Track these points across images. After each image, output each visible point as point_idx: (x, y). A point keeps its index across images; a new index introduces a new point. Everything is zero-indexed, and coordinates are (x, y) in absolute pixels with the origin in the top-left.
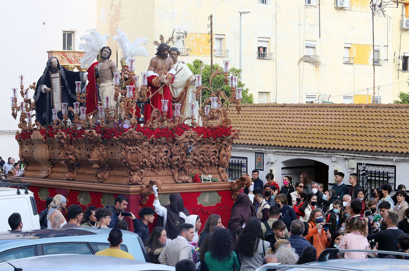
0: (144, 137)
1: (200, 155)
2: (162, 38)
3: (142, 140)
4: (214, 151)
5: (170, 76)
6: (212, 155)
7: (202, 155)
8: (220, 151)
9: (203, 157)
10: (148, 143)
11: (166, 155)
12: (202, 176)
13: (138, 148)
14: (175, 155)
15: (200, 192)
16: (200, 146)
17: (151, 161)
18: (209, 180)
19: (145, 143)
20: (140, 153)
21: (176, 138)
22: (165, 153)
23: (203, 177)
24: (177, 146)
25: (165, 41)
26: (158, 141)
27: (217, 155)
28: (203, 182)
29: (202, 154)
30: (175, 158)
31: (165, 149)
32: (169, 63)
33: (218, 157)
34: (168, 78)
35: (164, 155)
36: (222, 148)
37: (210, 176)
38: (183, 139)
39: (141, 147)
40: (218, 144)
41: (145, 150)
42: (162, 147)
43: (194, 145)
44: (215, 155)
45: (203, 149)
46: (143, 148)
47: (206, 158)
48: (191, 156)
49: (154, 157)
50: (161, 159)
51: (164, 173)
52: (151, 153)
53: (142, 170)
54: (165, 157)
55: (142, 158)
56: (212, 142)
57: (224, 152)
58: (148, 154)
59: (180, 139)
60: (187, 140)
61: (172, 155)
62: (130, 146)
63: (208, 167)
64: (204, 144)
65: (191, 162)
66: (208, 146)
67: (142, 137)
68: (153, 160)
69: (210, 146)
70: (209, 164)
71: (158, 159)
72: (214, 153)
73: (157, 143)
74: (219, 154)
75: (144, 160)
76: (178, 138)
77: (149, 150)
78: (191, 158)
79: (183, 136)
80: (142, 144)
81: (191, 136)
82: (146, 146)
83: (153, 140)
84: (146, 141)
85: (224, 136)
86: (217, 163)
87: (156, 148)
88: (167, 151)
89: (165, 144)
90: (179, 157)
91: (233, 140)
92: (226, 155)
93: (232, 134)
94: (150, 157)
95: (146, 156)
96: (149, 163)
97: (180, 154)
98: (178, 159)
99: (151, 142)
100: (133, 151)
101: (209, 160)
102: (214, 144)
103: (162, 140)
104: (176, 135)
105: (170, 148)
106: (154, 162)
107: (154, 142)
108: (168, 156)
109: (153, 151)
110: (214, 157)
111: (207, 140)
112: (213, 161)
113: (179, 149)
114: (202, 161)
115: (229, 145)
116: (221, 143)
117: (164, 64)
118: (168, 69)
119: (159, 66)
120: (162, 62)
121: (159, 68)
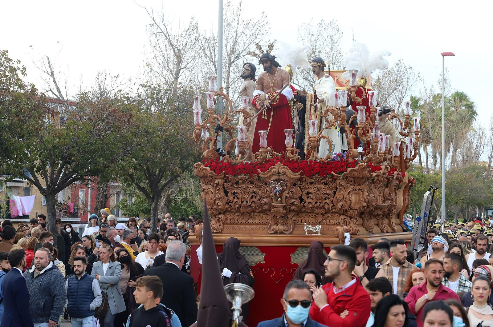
0: (211, 173)
1: (308, 198)
2: (259, 47)
3: (212, 177)
4: (325, 194)
5: (275, 95)
6: (325, 199)
7: (310, 198)
8: (335, 193)
9: (311, 201)
10: (220, 181)
11: (256, 197)
12: (306, 226)
13: (210, 187)
14: (264, 198)
15: (296, 248)
16: (306, 187)
17: (230, 204)
18: (317, 233)
19: (216, 181)
20: (212, 193)
21: (260, 175)
22: (253, 194)
23: (307, 228)
24: (266, 186)
25: (265, 49)
26: (239, 179)
27: (332, 199)
29: (310, 196)
30: (264, 201)
31: (252, 190)
32: (280, 78)
33: (332, 201)
34: (270, 98)
35: (252, 198)
36: (337, 189)
37: (318, 227)
38: (271, 176)
39: (213, 185)
40: (331, 185)
41: (218, 190)
42: (249, 186)
43: (281, 185)
44: (329, 199)
45: (310, 191)
46: (216, 187)
47: (316, 203)
48: (279, 199)
49: (236, 200)
50: (247, 202)
51: (258, 222)
52: (230, 194)
53: (220, 216)
54: (254, 199)
55: (215, 200)
56: (322, 181)
57: (339, 195)
58: (223, 194)
59: (265, 176)
60: (274, 178)
61: (261, 198)
62: (206, 184)
63: (322, 214)
64: (312, 183)
65: (284, 207)
66: (318, 186)
67: (209, 173)
68: (234, 203)
69: (322, 186)
70: (322, 211)
71: (242, 202)
72: (326, 196)
73: (240, 182)
74: (334, 197)
75: (217, 202)
76: (262, 174)
77: (228, 191)
78: (281, 202)
79: (268, 172)
80: (214, 183)
81: (279, 173)
82: (218, 185)
83: (228, 177)
84: (217, 178)
85: (332, 173)
86: (334, 210)
87: (240, 188)
88: (254, 192)
89: (252, 183)
90: (266, 200)
91: (354, 178)
92: (343, 199)
93: (349, 170)
94: (225, 200)
95: (218, 197)
96: (227, 207)
97: (269, 196)
98: (266, 203)
99: (226, 179)
100: (207, 191)
101: (322, 205)
102: (326, 184)
103: (244, 178)
104: (259, 172)
105: (259, 188)
106: (237, 206)
107: (230, 179)
108: (258, 198)
109: (233, 191)
110: (327, 201)
111: (313, 179)
112: (326, 206)
113: (268, 189)
114: (310, 206)
115: (351, 185)
116: (334, 183)
117: (272, 80)
118: (280, 86)
119: (265, 83)
120: (270, 78)
121: (266, 86)
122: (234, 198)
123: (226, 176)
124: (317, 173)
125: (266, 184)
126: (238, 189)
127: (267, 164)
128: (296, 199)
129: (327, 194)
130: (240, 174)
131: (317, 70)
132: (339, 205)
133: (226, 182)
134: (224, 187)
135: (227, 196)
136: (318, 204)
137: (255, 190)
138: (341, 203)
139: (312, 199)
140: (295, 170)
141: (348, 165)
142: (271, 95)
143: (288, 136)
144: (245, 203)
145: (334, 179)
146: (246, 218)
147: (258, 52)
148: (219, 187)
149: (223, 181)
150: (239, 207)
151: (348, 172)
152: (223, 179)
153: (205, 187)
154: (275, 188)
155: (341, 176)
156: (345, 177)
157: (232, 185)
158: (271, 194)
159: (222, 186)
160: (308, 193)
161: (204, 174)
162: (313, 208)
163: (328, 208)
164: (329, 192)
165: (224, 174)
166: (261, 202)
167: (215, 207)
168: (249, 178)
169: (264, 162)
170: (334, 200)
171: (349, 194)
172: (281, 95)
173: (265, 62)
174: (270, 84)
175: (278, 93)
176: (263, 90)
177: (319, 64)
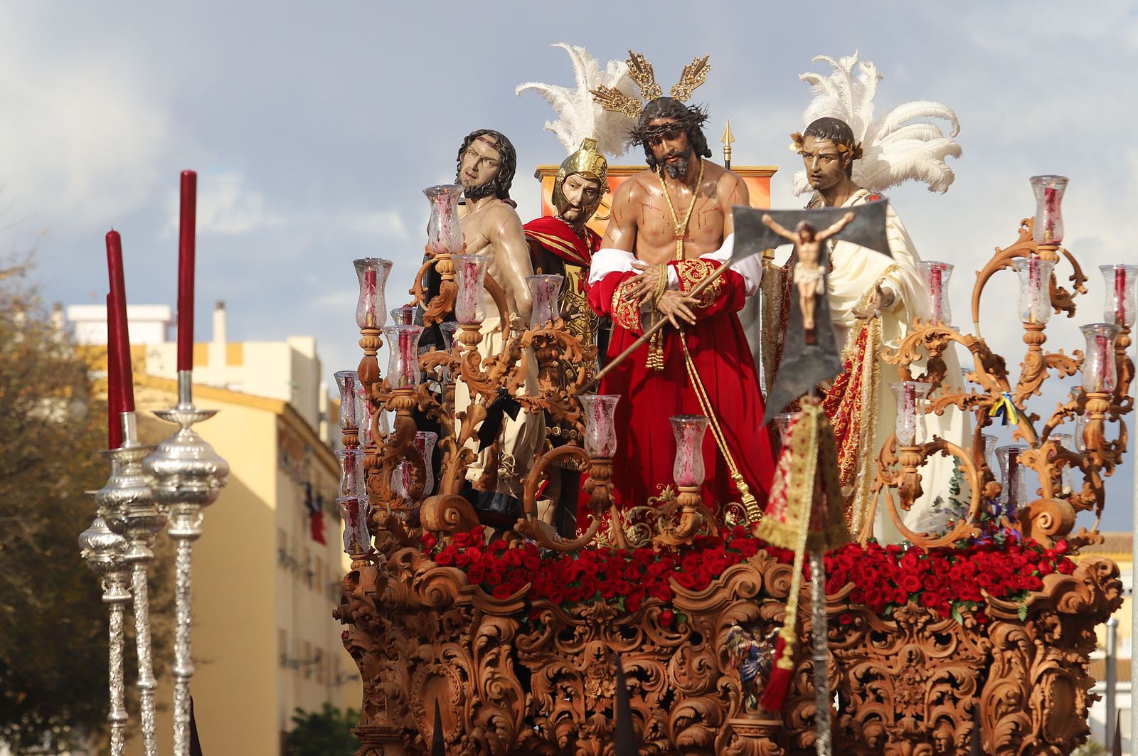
0: (472, 592)
1: (864, 696)
2: (641, 69)
3: (469, 607)
4: (941, 681)
5: (704, 271)
6: (939, 701)
7: (871, 697)
8: (982, 679)
9: (877, 708)
10: (502, 623)
11: (644, 694)
13: (453, 649)
14: (687, 696)
16: (860, 650)
17: (538, 721)
19: (487, 628)
22: (634, 681)
24: (697, 648)
26: (579, 617)
27: (967, 700)
29: (874, 691)
30: (685, 709)
32: (713, 204)
33: (972, 711)
34: (686, 284)
36: (990, 659)
38: (724, 605)
39: (470, 644)
40: (966, 644)
41: (489, 664)
42: (616, 647)
43: (774, 642)
44: (955, 701)
45: (877, 666)
46: (483, 651)
47: (898, 717)
49: (562, 705)
50: (609, 713)
52: (538, 679)
54: (636, 703)
55: (478, 706)
56: (931, 627)
57: (1001, 687)
58: (513, 682)
59: (702, 605)
60: (743, 611)
61: (670, 695)
62: (424, 641)
64: (880, 637)
65: (773, 734)
66: (910, 647)
67: (463, 593)
68: (552, 717)
69: (931, 650)
71: (589, 714)
72: (945, 687)
73: (579, 630)
74: (978, 694)
75: (485, 715)
76: (684, 599)
77: (531, 666)
79: (717, 590)
80: (474, 632)
81: (763, 593)
82: (493, 641)
83: (540, 609)
84: (493, 614)
85: (984, 593)
87: (577, 654)
88: (641, 674)
89: (628, 633)
90: (699, 704)
91: (1062, 616)
92: (1021, 701)
93: (1050, 582)
94: (522, 704)
95: (494, 691)
96: (526, 733)
97: (712, 688)
98: (697, 718)
99: (527, 620)
100: (433, 668)
101: (923, 726)
102: (943, 640)
103: (601, 614)
104: (675, 586)
105: (664, 656)
106: (562, 731)
107: (545, 618)
108: (653, 697)
109: (553, 669)
110: (946, 708)
111: (891, 618)
112: (941, 733)
113: (707, 659)
114: (872, 730)
115: (1046, 644)
116: (985, 634)
117: (680, 210)
118: (715, 236)
119: (652, 222)
120: (674, 198)
121: (655, 234)
122: (554, 695)
123: (535, 604)
124: (910, 596)
125: (697, 639)
126: (569, 657)
129: (951, 680)
130: (585, 596)
132: (1004, 726)
133: (524, 629)
134: (513, 654)
135: (527, 688)
136: (908, 721)
137: (645, 663)
138: (1013, 717)
139: (879, 699)
141: (1042, 562)
142: (687, 274)
144: (598, 717)
145: (982, 626)
147: (632, 90)
148: (495, 650)
149: (515, 625)
150: (573, 736)
151: (1048, 591)
152: (515, 616)
153: (424, 651)
154: (750, 654)
155: (1022, 606)
156: (1036, 611)
157: (549, 645)
158: (722, 682)
159: (506, 648)
160: (868, 677)
161: (440, 598)
162: (883, 738)
163: (950, 740)
164: (960, 671)
165: (527, 598)
166: (677, 714)
167: (475, 733)
168: (620, 615)
169: (682, 547)
170: (982, 702)
171: (1039, 680)
172: (728, 274)
173: (670, 137)
174: (670, 224)
175: (716, 264)
176: (634, 250)
177: (843, 148)
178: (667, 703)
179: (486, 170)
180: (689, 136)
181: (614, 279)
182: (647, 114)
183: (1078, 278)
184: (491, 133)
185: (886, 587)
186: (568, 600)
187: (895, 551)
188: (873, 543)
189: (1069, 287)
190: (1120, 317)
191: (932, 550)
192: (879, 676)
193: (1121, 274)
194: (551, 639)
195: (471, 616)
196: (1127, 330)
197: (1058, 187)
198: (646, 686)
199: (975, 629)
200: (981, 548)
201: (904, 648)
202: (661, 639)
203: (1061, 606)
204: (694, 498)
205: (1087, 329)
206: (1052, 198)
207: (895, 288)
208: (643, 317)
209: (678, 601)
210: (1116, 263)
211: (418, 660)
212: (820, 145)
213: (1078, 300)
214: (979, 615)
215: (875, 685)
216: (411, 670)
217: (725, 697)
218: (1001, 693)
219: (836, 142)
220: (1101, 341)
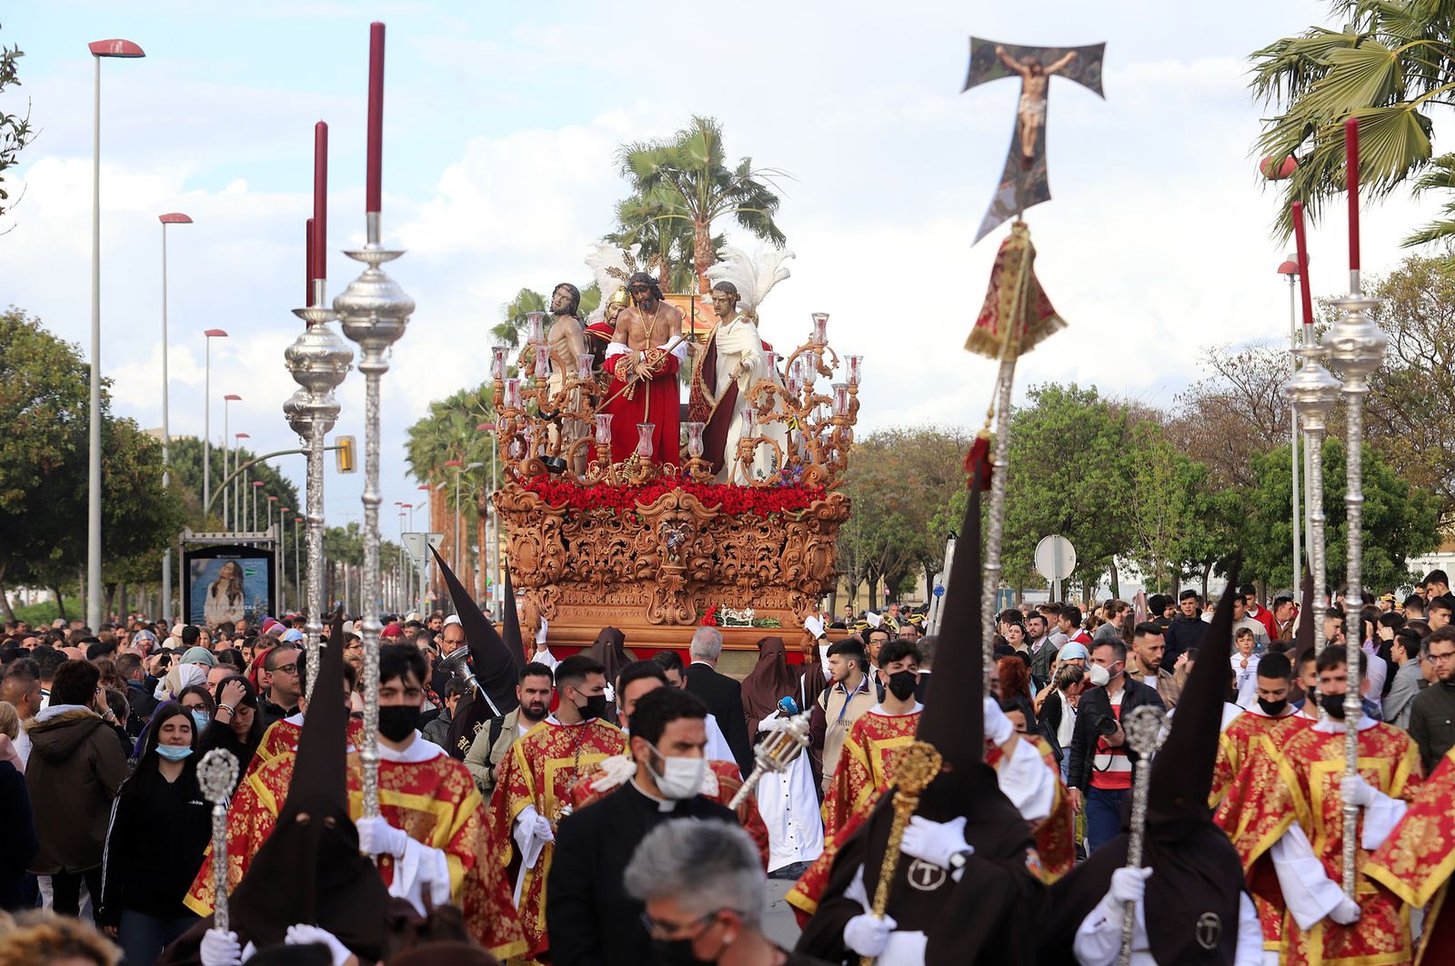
0: (542, 505)
1: (727, 556)
2: (629, 258)
3: (540, 511)
4: (763, 549)
5: (658, 354)
6: (762, 559)
7: (731, 556)
8: (782, 549)
9: (733, 562)
10: (555, 519)
11: (623, 553)
12: (724, 611)
13: (532, 530)
14: (642, 554)
16: (726, 534)
17: (572, 565)
18: (746, 623)
19: (549, 521)
20: (538, 543)
22: (618, 547)
23: (726, 614)
24: (648, 532)
26: (592, 516)
27: (775, 559)
28: (725, 625)
29: (731, 554)
30: (641, 560)
31: (615, 540)
32: (663, 322)
33: (777, 564)
34: (649, 360)
35: (616, 554)
36: (786, 540)
37: (749, 612)
38: (660, 513)
39: (541, 528)
40: (775, 532)
41: (550, 537)
42: (611, 531)
43: (683, 530)
44: (770, 559)
45: (733, 542)
46: (546, 531)
47: (743, 566)
48: (677, 558)
49: (584, 557)
50: (606, 562)
51: (623, 600)
52: (573, 545)
53: (550, 588)
54: (619, 557)
56: (759, 524)
57: (790, 552)
58: (561, 546)
59: (650, 512)
60: (668, 515)
61: (635, 554)
62: (520, 526)
63: (753, 588)
64: (735, 528)
65: (683, 573)
66: (749, 533)
67: (538, 504)
68: (579, 563)
69: (759, 535)
70: (753, 582)
71: (597, 562)
72: (765, 553)
73: (593, 522)
74: (780, 556)
75: (547, 561)
76: (642, 510)
77: (569, 539)
78: (679, 563)
79: (656, 505)
80: (542, 523)
81: (678, 507)
82: (551, 527)
83: (573, 513)
84: (551, 514)
85: (783, 509)
86: (777, 581)
87: (591, 534)
88: (622, 544)
89: (616, 524)
90: (648, 559)
91: (820, 520)
92: (800, 560)
93: (814, 504)
94: (564, 556)
95: (551, 551)
96: (567, 570)
97: (654, 551)
98: (647, 565)
99: (567, 517)
100: (523, 539)
101: (754, 571)
102: (764, 530)
103: (603, 515)
104: (637, 503)
105: (632, 535)
106: (584, 569)
107: (576, 517)
108: (627, 555)
109: (580, 540)
110: (765, 562)
111: (740, 519)
112: (763, 574)
113: (652, 537)
114: (731, 572)
115: (813, 533)
116: (783, 528)
117: (648, 326)
118: (664, 338)
119: (634, 331)
120: (646, 320)
121: (636, 336)
122: (580, 553)
123: (571, 510)
124: (749, 509)
125: (647, 528)
126: (588, 535)
127: (651, 490)
128: (707, 558)
129: (767, 549)
130: (596, 507)
131: (724, 305)
132: (792, 571)
133: (566, 522)
134: (561, 533)
135: (567, 549)
136: (747, 568)
137: (623, 539)
138: (796, 567)
139: (734, 558)
140: (708, 502)
141: (811, 495)
142: (650, 355)
143: (696, 435)
144: (601, 564)
145: (783, 523)
146: (599, 594)
147: (625, 269)
148: (552, 531)
149: (562, 519)
150: (589, 572)
151: (813, 509)
152: (562, 515)
153: (520, 531)
154: (671, 535)
155: (799, 515)
156: (806, 519)
157: (578, 529)
158: (659, 548)
159: (558, 530)
160: (728, 547)
161: (526, 506)
162: (736, 575)
163: (767, 577)
164: (771, 545)
165: (566, 507)
166: (637, 563)
167: (542, 570)
168: (612, 516)
169: (642, 485)
170: (781, 560)
171: (809, 550)
172: (670, 356)
173: (642, 291)
174: (644, 331)
175: (664, 351)
176: (627, 344)
177: (730, 296)
178: (632, 558)
179: (565, 303)
180: (651, 289)
181: (616, 357)
182: (632, 280)
183: (835, 361)
184: (568, 285)
185: (738, 506)
186: (586, 508)
187: (743, 488)
188: (733, 485)
189: (830, 365)
190: (853, 379)
191: (760, 488)
192: (733, 547)
193: (854, 360)
194: (579, 527)
195: (541, 515)
196: (856, 386)
197: (824, 318)
198: (624, 549)
199: (779, 525)
200: (785, 488)
201: (746, 534)
202: (631, 527)
203: (819, 515)
204: (647, 462)
205: (834, 387)
206: (822, 324)
207: (750, 363)
208: (628, 376)
209: (638, 510)
210: (852, 354)
211: (516, 535)
212: (721, 294)
213: (834, 372)
214: (781, 518)
215: (732, 551)
216: (514, 539)
217: (660, 555)
218: (790, 556)
219: (727, 293)
220: (842, 394)
